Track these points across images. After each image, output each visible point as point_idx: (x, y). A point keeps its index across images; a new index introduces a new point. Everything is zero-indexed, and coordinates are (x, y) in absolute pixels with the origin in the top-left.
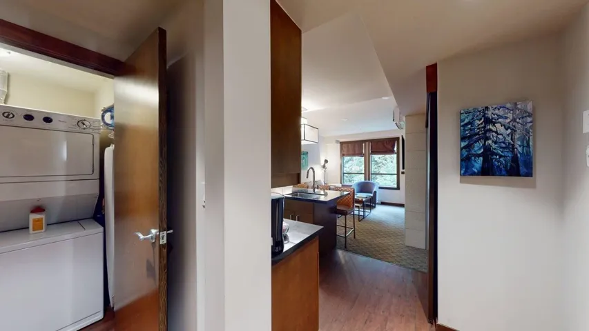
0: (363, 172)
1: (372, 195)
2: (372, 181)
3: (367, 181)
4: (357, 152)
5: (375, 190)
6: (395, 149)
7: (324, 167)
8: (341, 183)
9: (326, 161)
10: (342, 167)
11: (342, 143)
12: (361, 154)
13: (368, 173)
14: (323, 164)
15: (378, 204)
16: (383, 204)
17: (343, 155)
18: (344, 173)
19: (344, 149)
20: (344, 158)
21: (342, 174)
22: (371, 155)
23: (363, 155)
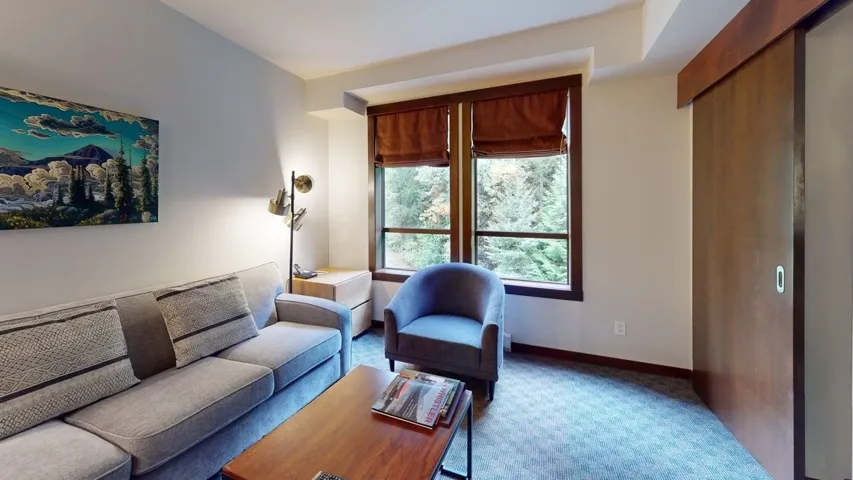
0: (448, 227)
2: (479, 267)
3: (462, 264)
4: (426, 147)
6: (566, 130)
8: (371, 266)
9: (303, 182)
10: (376, 206)
11: (375, 113)
12: (439, 156)
13: (464, 231)
17: (378, 161)
18: (387, 230)
19: (381, 134)
20: (383, 170)
21: (379, 234)
22: (473, 160)
23: (445, 159)
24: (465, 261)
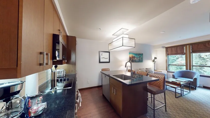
0: (185, 65)
1: (192, 80)
2: (193, 71)
4: (179, 52)
5: (195, 77)
7: (154, 61)
8: (167, 70)
9: (156, 58)
10: (167, 61)
11: (167, 48)
12: (182, 53)
14: (153, 60)
15: (199, 87)
16: (205, 87)
18: (170, 65)
19: (168, 51)
20: (168, 56)
21: (168, 65)
22: (191, 54)
23: (184, 54)
24: (189, 70)
